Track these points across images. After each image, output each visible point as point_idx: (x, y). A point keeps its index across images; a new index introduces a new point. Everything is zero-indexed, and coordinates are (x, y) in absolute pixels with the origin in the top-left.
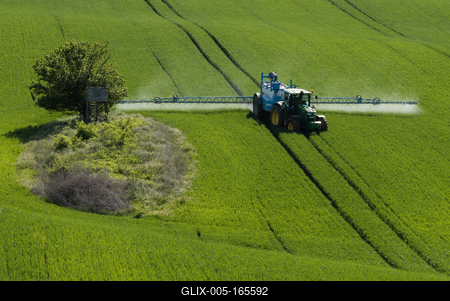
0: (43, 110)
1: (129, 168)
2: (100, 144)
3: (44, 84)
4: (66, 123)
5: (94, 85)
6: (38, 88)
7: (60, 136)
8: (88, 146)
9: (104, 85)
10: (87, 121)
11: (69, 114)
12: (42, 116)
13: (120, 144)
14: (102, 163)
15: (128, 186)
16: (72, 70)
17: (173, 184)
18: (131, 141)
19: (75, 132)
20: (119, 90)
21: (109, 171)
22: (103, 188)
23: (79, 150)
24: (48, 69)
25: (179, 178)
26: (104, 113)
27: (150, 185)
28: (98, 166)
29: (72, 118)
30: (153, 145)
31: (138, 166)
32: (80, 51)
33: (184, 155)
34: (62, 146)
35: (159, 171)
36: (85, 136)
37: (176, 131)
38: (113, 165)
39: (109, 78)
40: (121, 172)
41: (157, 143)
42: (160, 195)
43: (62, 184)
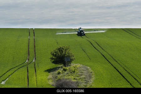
0: (54, 64)
1: (77, 78)
2: (69, 72)
3: (54, 57)
4: (60, 67)
5: (67, 57)
6: (52, 58)
7: (59, 70)
8: (66, 73)
9: (69, 57)
10: (65, 66)
11: (60, 65)
12: (54, 66)
13: (74, 72)
14: (70, 77)
15: (77, 83)
16: (61, 53)
17: (88, 81)
18: (77, 71)
19: (62, 69)
20: (73, 58)
21: (72, 79)
22: (70, 83)
23: (64, 74)
24: (55, 53)
25: (90, 80)
26: (70, 64)
27: (83, 82)
28: (69, 78)
29: (61, 66)
30: (83, 72)
31: (79, 77)
32: (62, 48)
33: (91, 74)
34: (59, 73)
35: (85, 78)
36: (65, 70)
37: (88, 67)
38: (73, 77)
39: (70, 55)
40: (75, 79)
41: (83, 71)
42: (85, 84)
43: (60, 83)
